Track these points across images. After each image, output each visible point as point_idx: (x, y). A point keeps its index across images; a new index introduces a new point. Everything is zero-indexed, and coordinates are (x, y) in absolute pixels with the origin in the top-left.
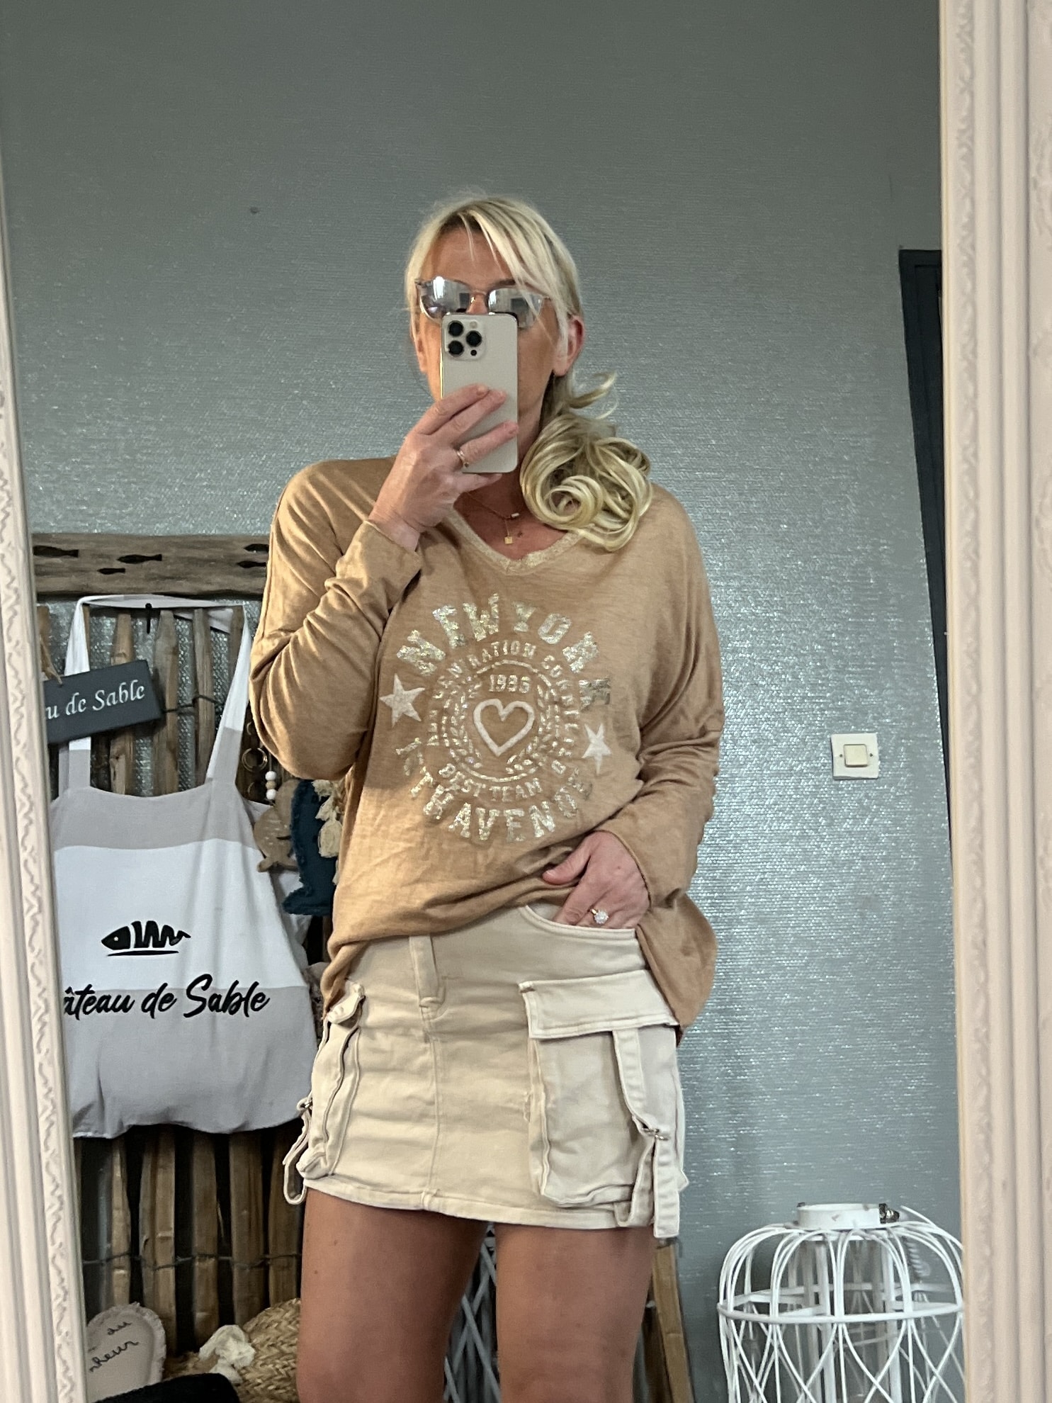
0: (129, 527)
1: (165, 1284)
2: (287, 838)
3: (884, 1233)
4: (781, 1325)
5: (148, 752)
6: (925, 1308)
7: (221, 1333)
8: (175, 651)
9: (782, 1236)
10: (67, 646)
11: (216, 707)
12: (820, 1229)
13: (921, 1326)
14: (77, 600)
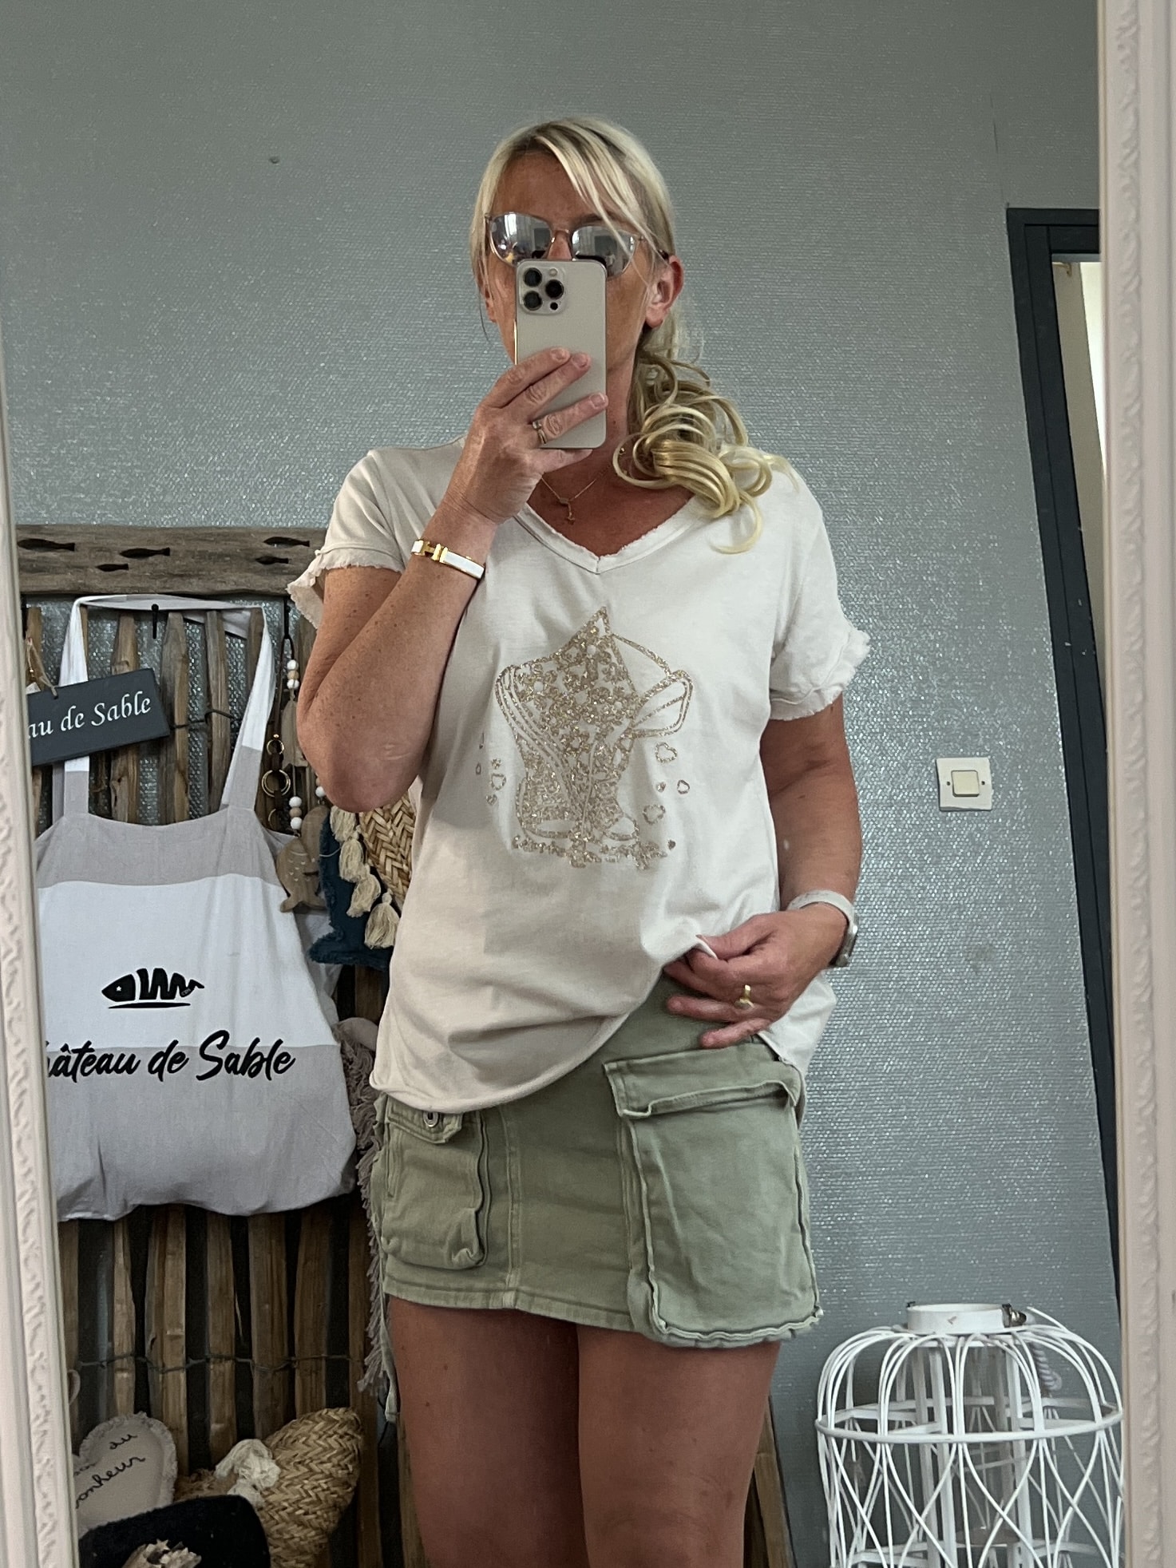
0: (132, 517)
1: (175, 1389)
2: (316, 873)
3: (1009, 1336)
4: (889, 1445)
5: (154, 774)
6: (1059, 1426)
7: (243, 1446)
9: (888, 1343)
10: (61, 652)
11: (232, 723)
12: (934, 1333)
13: (1054, 1448)
14: (74, 601)
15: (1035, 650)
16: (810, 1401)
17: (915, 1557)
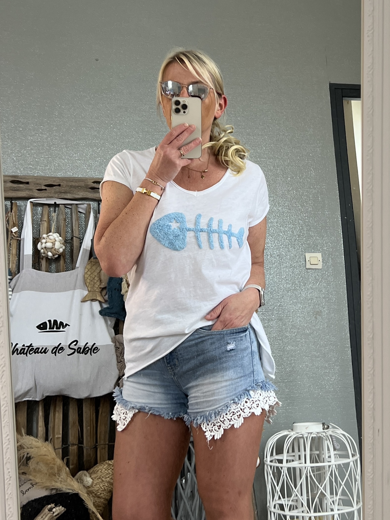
0: (48, 174)
3: (324, 433)
4: (286, 467)
6: (339, 461)
7: (81, 473)
8: (65, 220)
9: (287, 436)
10: (24, 217)
11: (80, 241)
12: (301, 432)
13: (337, 467)
14: (28, 200)
15: (336, 219)
16: (262, 453)
17: (294, 501)
